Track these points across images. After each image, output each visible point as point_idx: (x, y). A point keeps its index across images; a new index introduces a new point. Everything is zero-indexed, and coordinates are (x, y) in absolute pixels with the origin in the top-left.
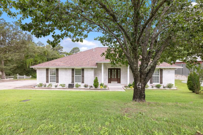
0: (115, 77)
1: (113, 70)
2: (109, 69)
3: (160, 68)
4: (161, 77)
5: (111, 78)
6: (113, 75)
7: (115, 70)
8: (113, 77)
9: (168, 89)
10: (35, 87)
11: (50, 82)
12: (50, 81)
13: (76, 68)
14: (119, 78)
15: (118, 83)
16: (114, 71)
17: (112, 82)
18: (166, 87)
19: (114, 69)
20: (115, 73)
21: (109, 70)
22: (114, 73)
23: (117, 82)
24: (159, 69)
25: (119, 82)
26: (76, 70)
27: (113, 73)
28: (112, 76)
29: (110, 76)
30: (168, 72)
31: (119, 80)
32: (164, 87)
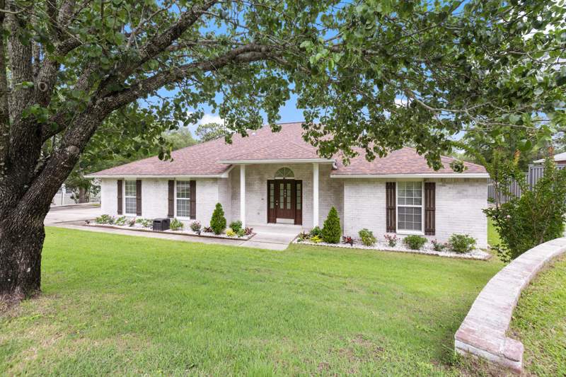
0: (289, 207)
1: (282, 186)
2: (269, 182)
3: (425, 179)
4: (431, 211)
5: (277, 207)
6: (282, 199)
7: (289, 186)
8: (282, 207)
9: (453, 254)
10: (90, 224)
11: (127, 212)
12: (126, 209)
13: (178, 179)
14: (298, 208)
15: (295, 223)
16: (285, 188)
17: (278, 220)
18: (443, 247)
19: (285, 182)
20: (289, 193)
21: (272, 186)
22: (285, 193)
23: (292, 221)
24: (421, 183)
25: (298, 219)
26: (178, 183)
27: (282, 193)
28: (279, 203)
29: (275, 203)
30: (459, 193)
31: (298, 213)
32: (437, 248)
